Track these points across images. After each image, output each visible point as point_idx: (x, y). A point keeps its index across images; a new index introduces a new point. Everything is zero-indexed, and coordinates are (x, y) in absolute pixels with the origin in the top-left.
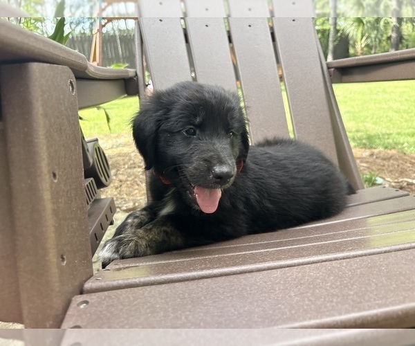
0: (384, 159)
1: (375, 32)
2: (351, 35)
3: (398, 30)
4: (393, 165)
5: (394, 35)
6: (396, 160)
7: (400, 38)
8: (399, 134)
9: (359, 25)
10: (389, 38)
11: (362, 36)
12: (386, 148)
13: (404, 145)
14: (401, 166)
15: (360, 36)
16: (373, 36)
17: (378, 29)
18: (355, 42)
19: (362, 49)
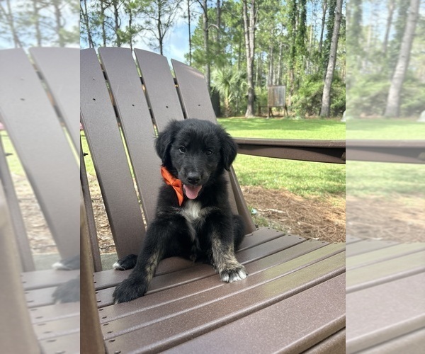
0: (254, 194)
1: (237, 92)
2: (221, 92)
3: (252, 91)
4: (261, 198)
5: (250, 95)
6: (262, 194)
7: (254, 97)
8: (261, 173)
9: (226, 86)
10: (247, 97)
11: (229, 94)
12: (255, 184)
13: (266, 182)
14: (266, 199)
15: (227, 94)
16: (236, 94)
17: (239, 89)
18: (224, 98)
19: (229, 103)
